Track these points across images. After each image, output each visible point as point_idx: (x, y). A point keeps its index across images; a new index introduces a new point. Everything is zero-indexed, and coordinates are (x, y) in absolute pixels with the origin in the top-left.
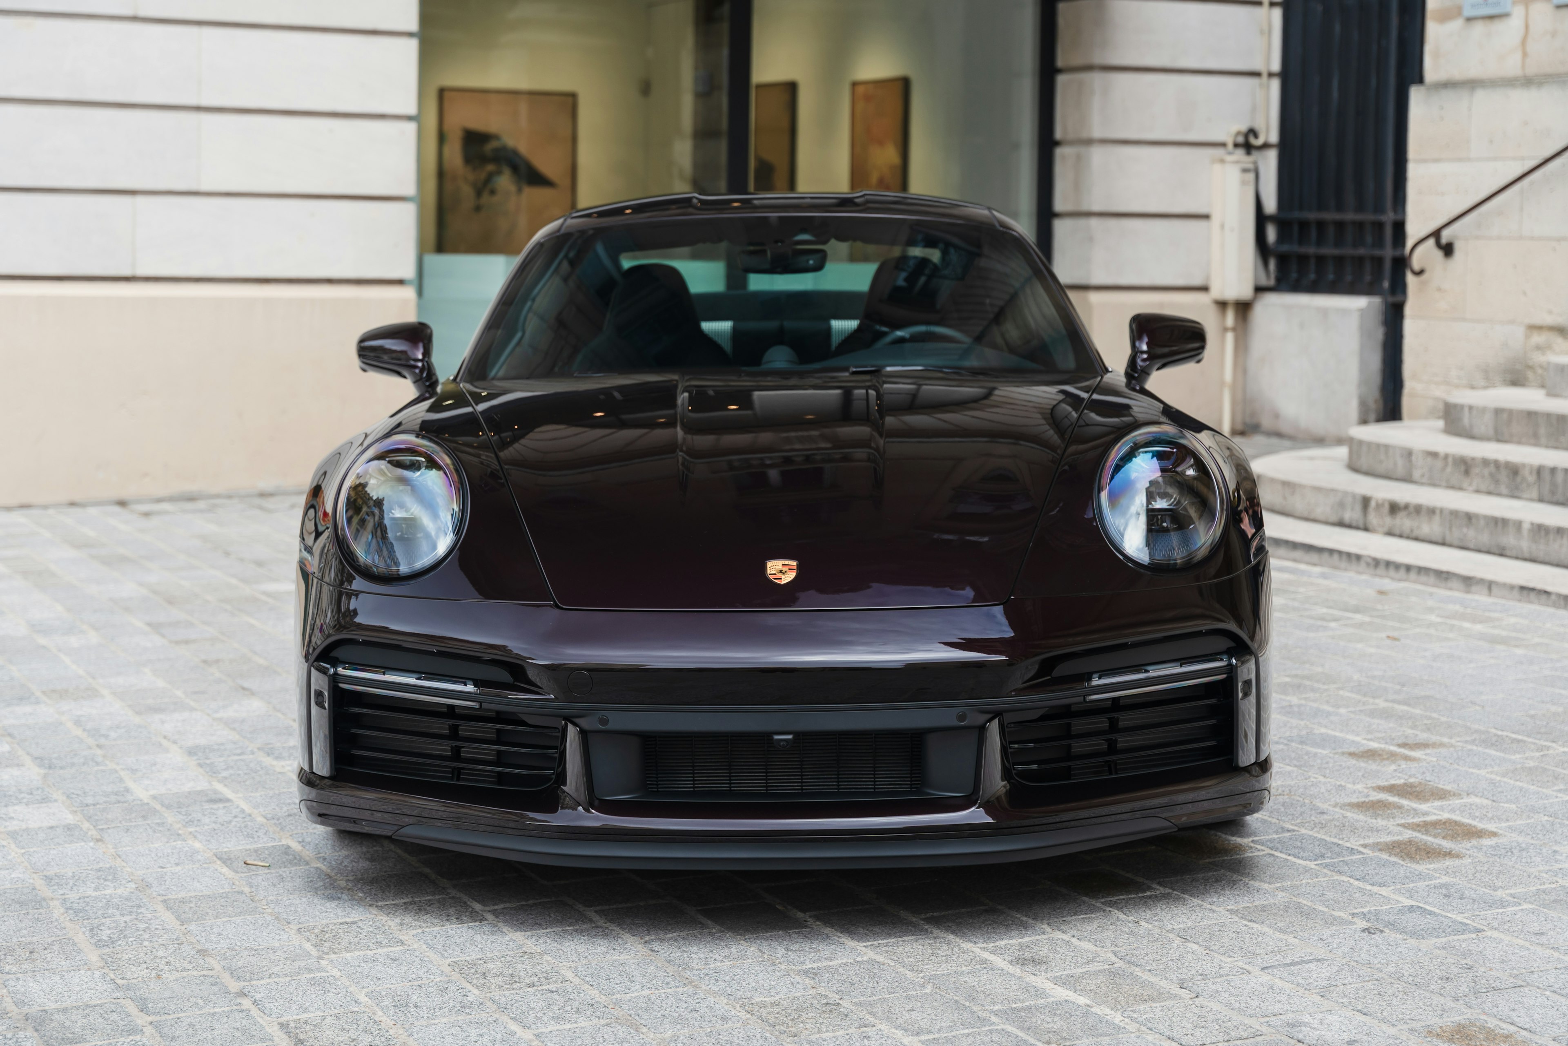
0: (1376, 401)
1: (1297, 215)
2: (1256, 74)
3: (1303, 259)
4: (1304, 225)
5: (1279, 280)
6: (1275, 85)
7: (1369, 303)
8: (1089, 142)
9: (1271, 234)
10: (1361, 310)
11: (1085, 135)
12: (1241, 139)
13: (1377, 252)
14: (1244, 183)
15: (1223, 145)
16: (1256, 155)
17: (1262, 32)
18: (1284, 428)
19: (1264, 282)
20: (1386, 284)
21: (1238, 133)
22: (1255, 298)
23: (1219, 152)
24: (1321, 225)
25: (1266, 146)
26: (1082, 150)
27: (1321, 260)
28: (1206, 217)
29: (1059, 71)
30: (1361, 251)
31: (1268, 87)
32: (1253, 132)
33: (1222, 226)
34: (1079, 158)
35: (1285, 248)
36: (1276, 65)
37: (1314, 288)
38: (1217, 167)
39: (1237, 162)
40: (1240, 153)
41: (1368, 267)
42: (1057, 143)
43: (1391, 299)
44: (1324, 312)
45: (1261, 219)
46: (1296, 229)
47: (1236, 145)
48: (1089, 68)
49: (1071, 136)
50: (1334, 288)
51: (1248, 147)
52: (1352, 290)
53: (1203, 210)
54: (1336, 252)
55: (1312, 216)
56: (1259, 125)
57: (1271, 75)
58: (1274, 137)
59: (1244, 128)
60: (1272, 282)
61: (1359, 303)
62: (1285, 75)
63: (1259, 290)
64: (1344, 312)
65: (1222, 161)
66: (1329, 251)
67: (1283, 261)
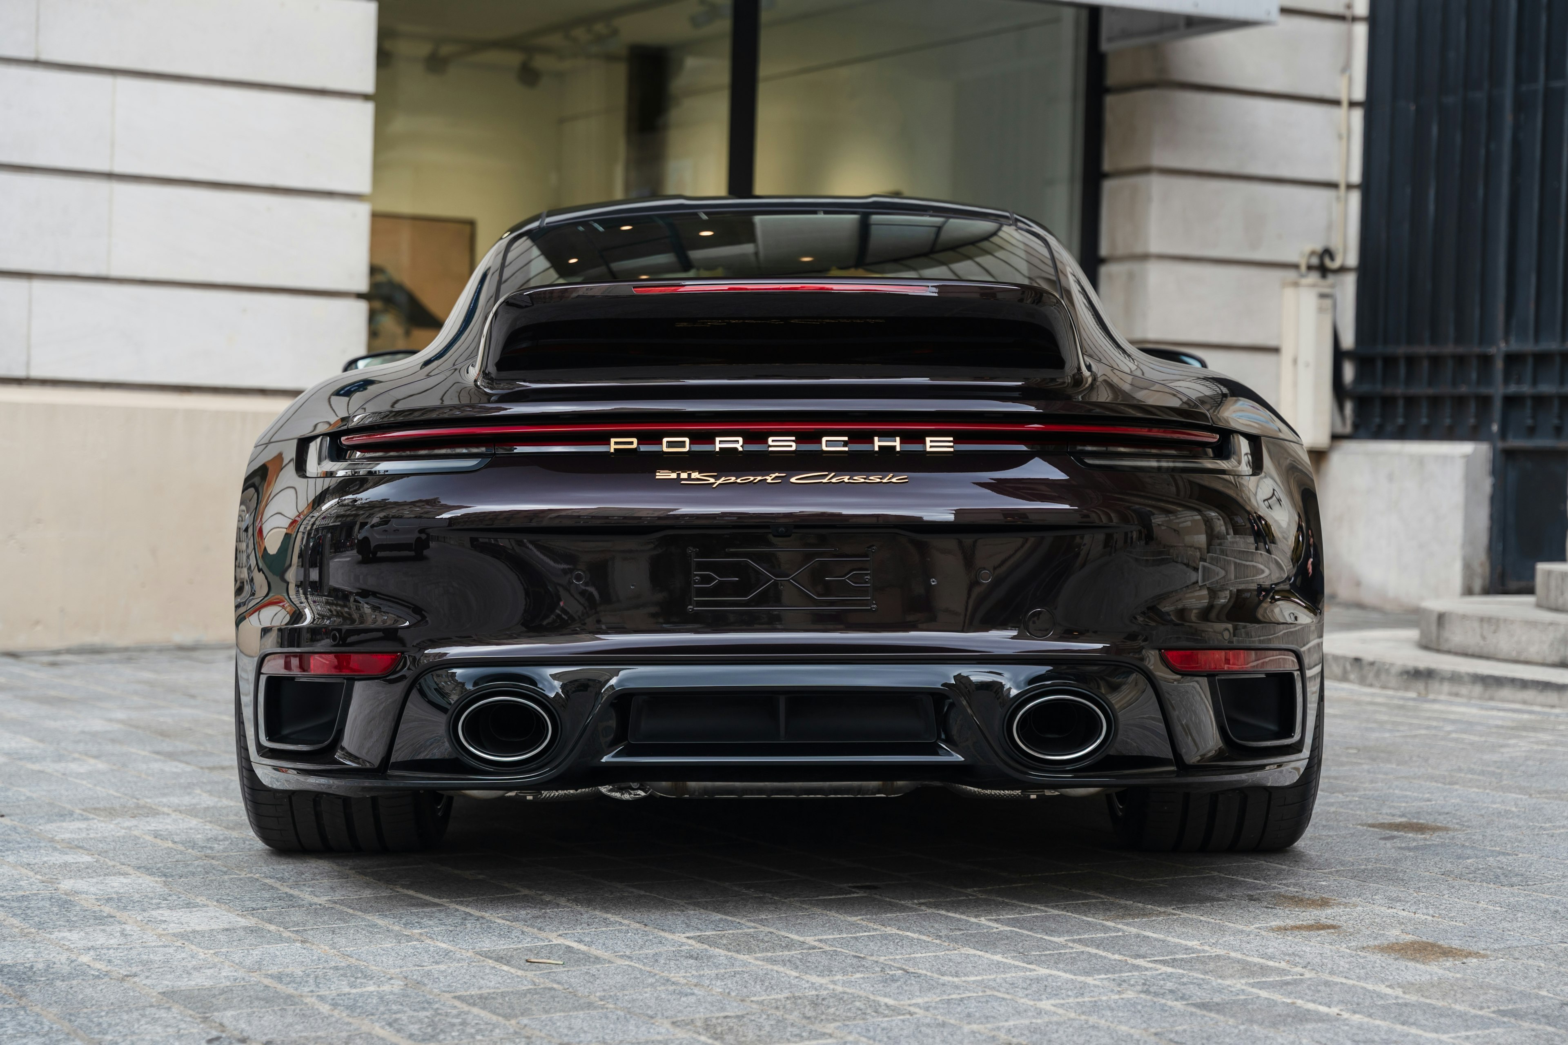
0: (1482, 565)
1: (1380, 349)
2: (1332, 185)
3: (1388, 402)
4: (1390, 361)
5: (1356, 426)
6: (1355, 199)
7: (1475, 450)
8: (1145, 257)
9: (1349, 372)
10: (1468, 458)
11: (1139, 249)
12: (1315, 261)
13: (1484, 390)
14: (1321, 310)
15: (1295, 266)
16: (1331, 279)
17: (1340, 137)
18: (1367, 598)
19: (1340, 429)
20: (1495, 428)
21: (1313, 253)
22: (1331, 448)
23: (1291, 275)
24: (1411, 361)
25: (1342, 270)
26: (1135, 267)
27: (1411, 401)
28: (1275, 350)
29: (1106, 176)
30: (1463, 389)
31: (1346, 200)
32: (1328, 253)
33: (1295, 361)
34: (1131, 276)
35: (1365, 388)
36: (1356, 176)
37: (1402, 434)
38: (1289, 292)
39: (1314, 286)
40: (1313, 277)
41: (1472, 408)
42: (1102, 261)
43: (1500, 445)
44: (1421, 461)
45: (1339, 355)
46: (1379, 364)
47: (1310, 268)
48: (1146, 170)
49: (1120, 251)
50: (1426, 434)
51: (1323, 270)
52: (1450, 435)
53: (1272, 343)
54: (1430, 391)
55: (1402, 350)
56: (1335, 244)
57: (1350, 187)
58: (1352, 260)
59: (1319, 247)
60: (1348, 429)
61: (1466, 448)
62: (1366, 187)
63: (1336, 437)
64: (1445, 459)
65: (1296, 284)
66: (1421, 390)
67: (1363, 403)
